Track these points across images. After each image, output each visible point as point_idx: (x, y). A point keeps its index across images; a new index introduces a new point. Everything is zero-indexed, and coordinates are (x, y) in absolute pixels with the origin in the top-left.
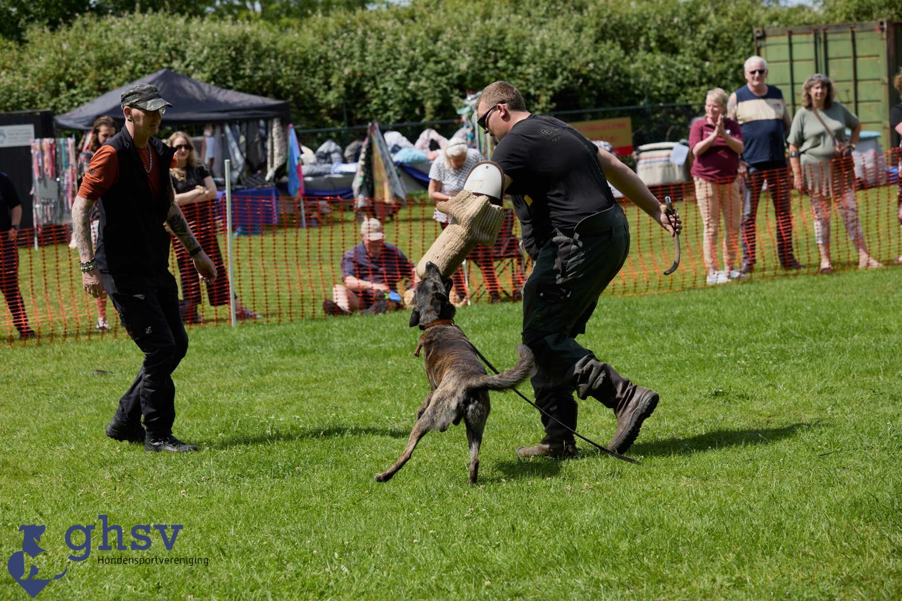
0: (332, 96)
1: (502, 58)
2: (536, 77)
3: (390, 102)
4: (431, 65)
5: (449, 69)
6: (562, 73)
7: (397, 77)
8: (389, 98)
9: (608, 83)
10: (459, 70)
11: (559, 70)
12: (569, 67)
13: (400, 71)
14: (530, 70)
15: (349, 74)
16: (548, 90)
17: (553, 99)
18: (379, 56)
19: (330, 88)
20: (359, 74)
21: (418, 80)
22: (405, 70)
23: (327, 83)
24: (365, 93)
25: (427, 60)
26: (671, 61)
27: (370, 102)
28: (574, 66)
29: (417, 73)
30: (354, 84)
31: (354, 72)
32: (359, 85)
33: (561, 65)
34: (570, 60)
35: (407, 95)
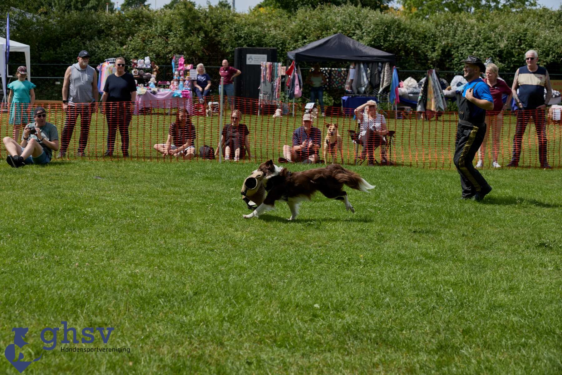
0: (435, 54)
1: (524, 43)
5: (495, 46)
6: (552, 54)
7: (468, 48)
10: (500, 48)
12: (556, 51)
13: (470, 45)
15: (445, 44)
16: (544, 62)
19: (434, 51)
20: (450, 45)
21: (478, 51)
22: (473, 45)
23: (434, 48)
24: (452, 55)
28: (559, 51)
29: (479, 47)
30: (447, 50)
31: (448, 43)
33: (553, 50)
34: (558, 48)
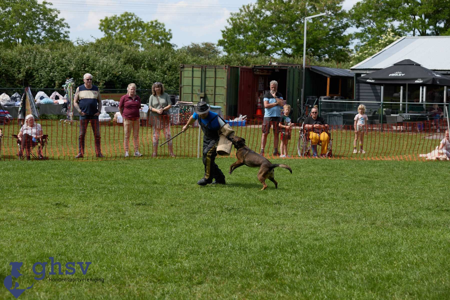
0: (20, 76)
1: (87, 67)
2: (99, 75)
3: (43, 80)
4: (60, 67)
5: (67, 69)
6: (109, 75)
7: (46, 71)
8: (43, 78)
9: (127, 80)
10: (70, 70)
11: (108, 73)
12: (112, 72)
13: (47, 69)
14: (97, 73)
15: (28, 68)
16: (103, 80)
17: (105, 84)
18: (40, 62)
19: (20, 73)
20: (32, 68)
21: (54, 73)
22: (50, 68)
23: (19, 71)
24: (34, 76)
25: (58, 65)
26: (152, 73)
27: (35, 79)
28: (114, 72)
29: (54, 70)
30: (29, 72)
31: (30, 67)
32: (31, 72)
33: (109, 71)
34: (113, 70)
35: (49, 78)
